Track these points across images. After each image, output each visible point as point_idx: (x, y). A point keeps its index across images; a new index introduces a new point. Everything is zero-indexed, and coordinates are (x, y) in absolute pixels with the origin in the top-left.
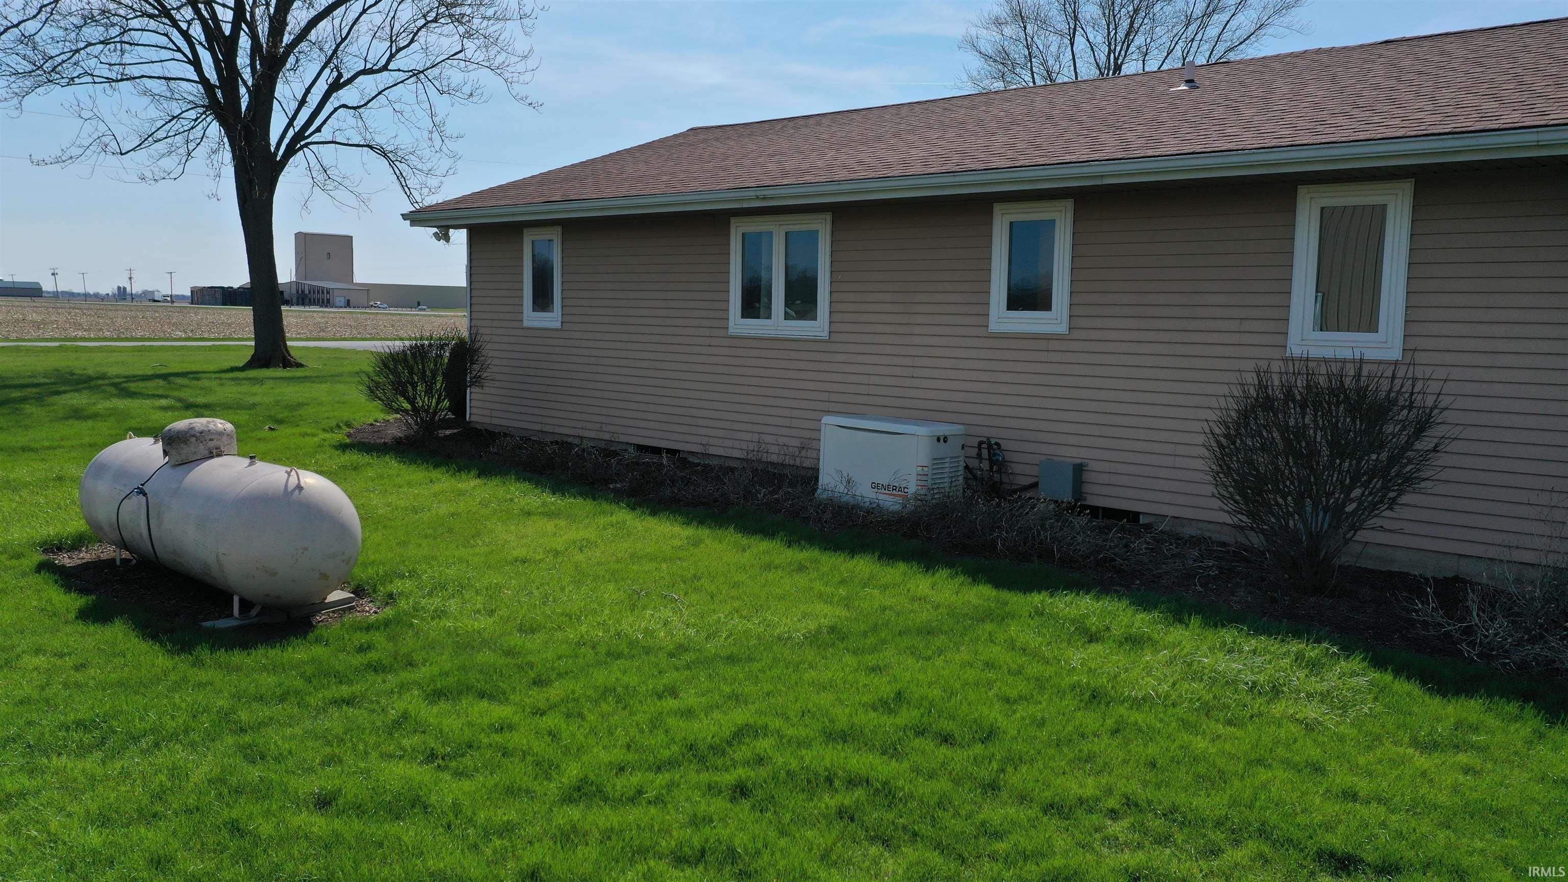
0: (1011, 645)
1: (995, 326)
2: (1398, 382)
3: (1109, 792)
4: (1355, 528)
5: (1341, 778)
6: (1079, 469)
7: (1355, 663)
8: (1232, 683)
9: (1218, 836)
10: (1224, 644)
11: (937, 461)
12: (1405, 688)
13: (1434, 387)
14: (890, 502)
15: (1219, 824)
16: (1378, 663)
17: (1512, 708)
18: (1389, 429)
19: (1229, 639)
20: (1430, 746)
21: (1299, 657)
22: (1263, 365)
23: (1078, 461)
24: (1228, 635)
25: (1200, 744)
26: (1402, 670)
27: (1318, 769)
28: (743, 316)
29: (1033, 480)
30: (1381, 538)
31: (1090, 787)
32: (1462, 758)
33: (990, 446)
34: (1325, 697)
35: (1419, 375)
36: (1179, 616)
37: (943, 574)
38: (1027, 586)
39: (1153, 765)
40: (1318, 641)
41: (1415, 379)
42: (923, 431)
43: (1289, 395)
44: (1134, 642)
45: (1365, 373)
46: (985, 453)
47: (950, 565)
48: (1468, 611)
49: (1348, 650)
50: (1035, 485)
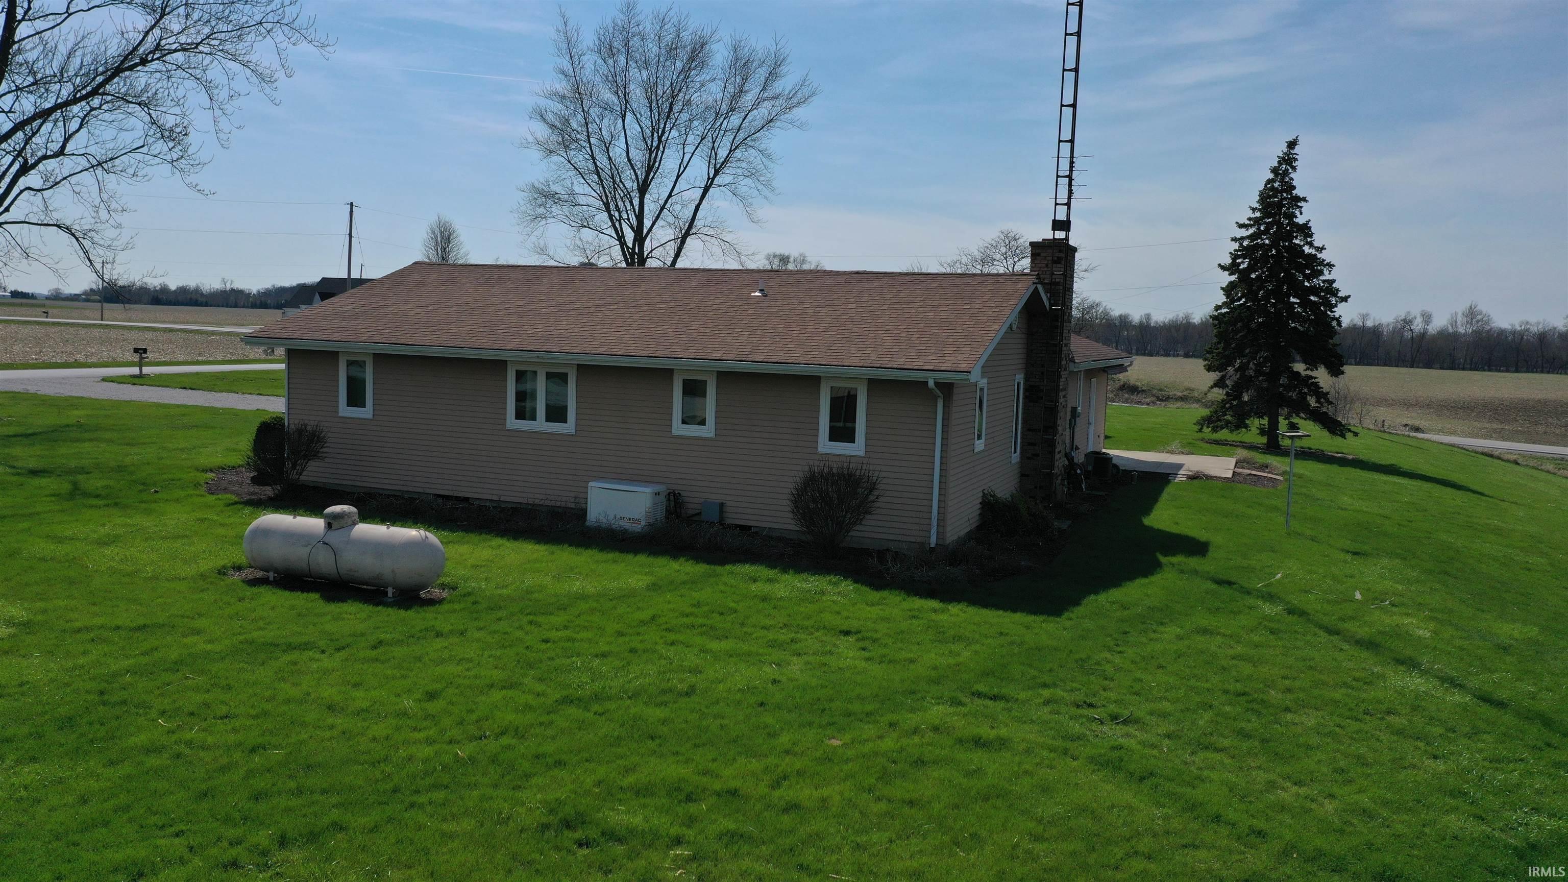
0: (726, 584)
1: (675, 432)
2: (863, 471)
3: (779, 623)
4: (848, 531)
5: (845, 614)
6: (722, 505)
7: (849, 582)
8: (809, 591)
9: (812, 630)
10: (803, 579)
11: (655, 504)
12: (865, 589)
13: (876, 474)
14: (636, 528)
15: (812, 627)
16: (856, 582)
17: (897, 592)
18: (859, 490)
19: (804, 577)
20: (872, 605)
21: (830, 581)
22: (811, 463)
23: (721, 501)
24: (804, 576)
25: (802, 609)
26: (864, 583)
27: (838, 613)
28: (516, 419)
29: (697, 511)
30: (859, 534)
31: (772, 622)
32: (880, 607)
33: (675, 495)
34: (839, 593)
35: (871, 468)
36: (785, 570)
37: (682, 560)
38: (723, 563)
39: (790, 616)
40: (836, 575)
41: (869, 470)
42: (648, 490)
43: (822, 476)
44: (771, 581)
45: (851, 467)
46: (672, 498)
47: (684, 556)
48: (888, 561)
49: (846, 578)
50: (699, 514)
